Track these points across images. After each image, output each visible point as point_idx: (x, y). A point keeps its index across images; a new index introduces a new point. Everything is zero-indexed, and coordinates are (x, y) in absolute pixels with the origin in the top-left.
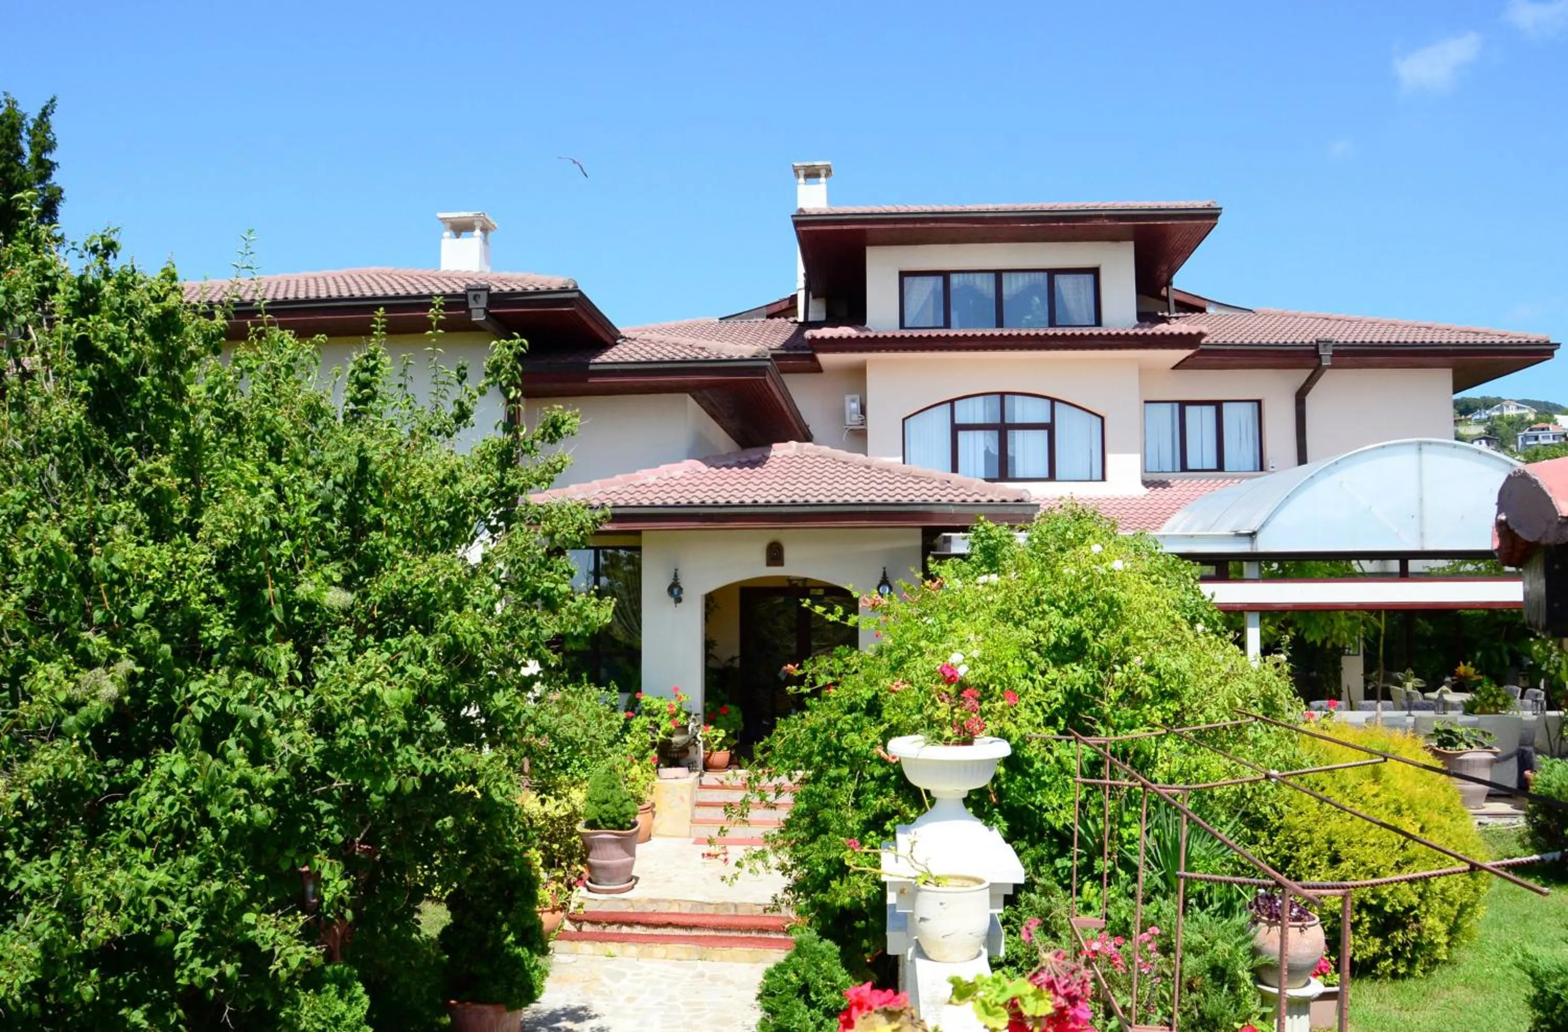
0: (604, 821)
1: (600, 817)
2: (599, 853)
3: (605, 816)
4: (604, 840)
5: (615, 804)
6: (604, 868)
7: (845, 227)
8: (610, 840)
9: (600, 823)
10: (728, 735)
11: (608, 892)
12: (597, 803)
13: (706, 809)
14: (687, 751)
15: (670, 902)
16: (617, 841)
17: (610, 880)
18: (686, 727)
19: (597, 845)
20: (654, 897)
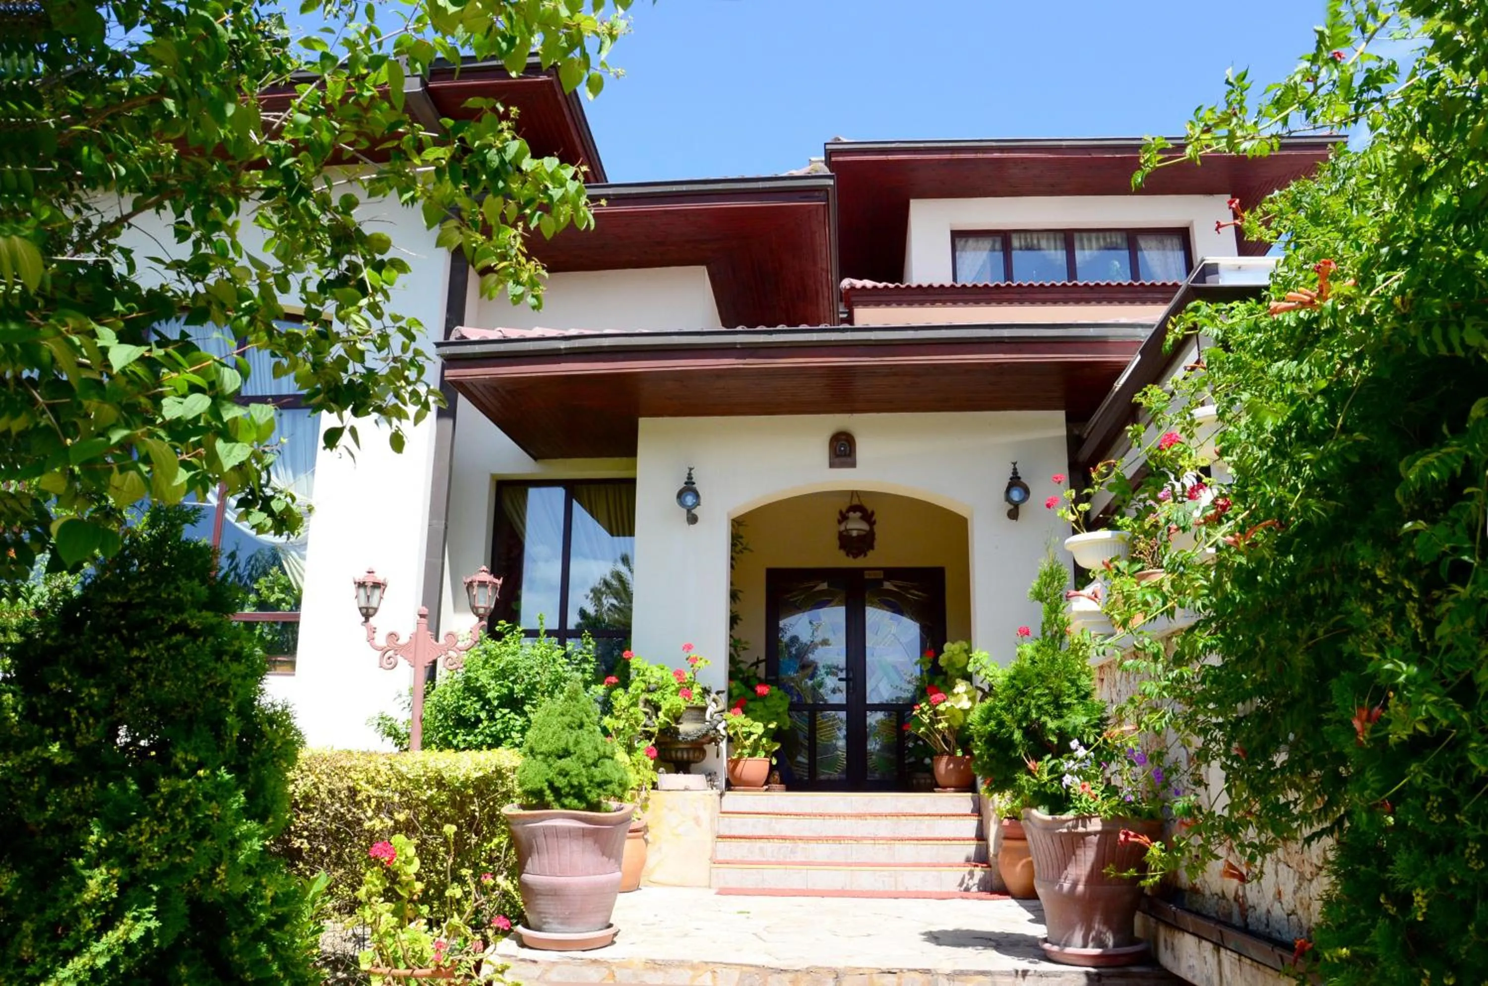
0: (556, 791)
1: (551, 785)
2: (545, 860)
3: (560, 782)
4: (557, 833)
5: (582, 758)
6: (555, 893)
7: (890, 157)
8: (569, 833)
9: (549, 797)
10: (767, 733)
11: (562, 946)
12: (547, 755)
13: (734, 843)
14: (704, 752)
15: (693, 967)
16: (584, 833)
17: (566, 921)
18: (703, 710)
19: (541, 840)
20: (658, 956)
